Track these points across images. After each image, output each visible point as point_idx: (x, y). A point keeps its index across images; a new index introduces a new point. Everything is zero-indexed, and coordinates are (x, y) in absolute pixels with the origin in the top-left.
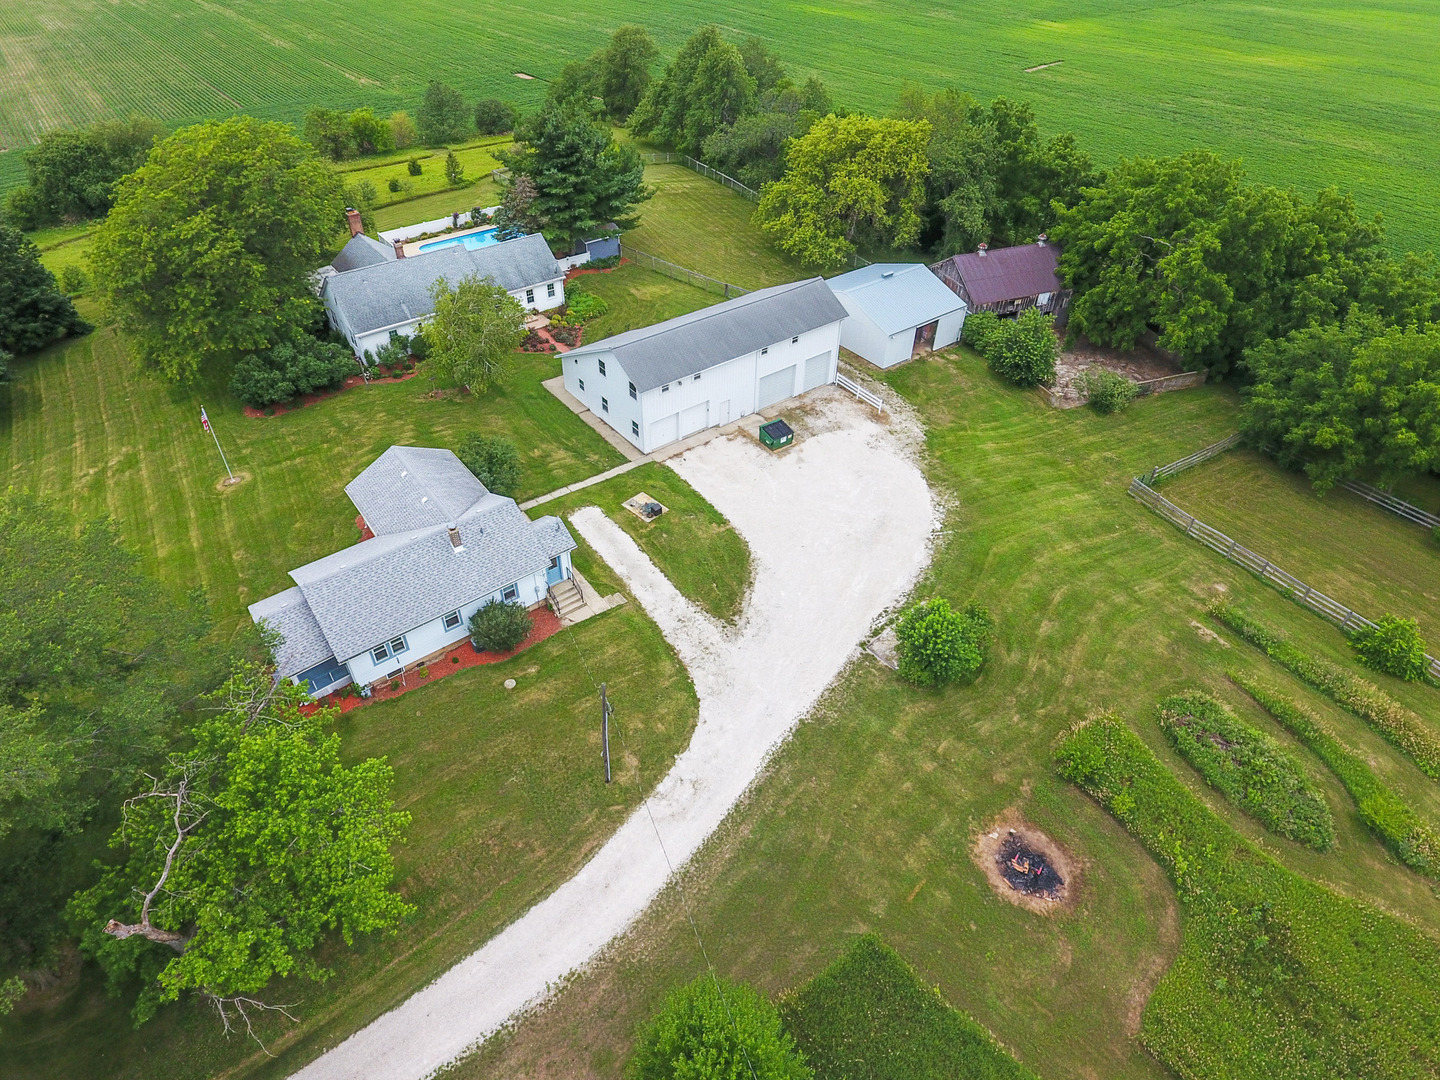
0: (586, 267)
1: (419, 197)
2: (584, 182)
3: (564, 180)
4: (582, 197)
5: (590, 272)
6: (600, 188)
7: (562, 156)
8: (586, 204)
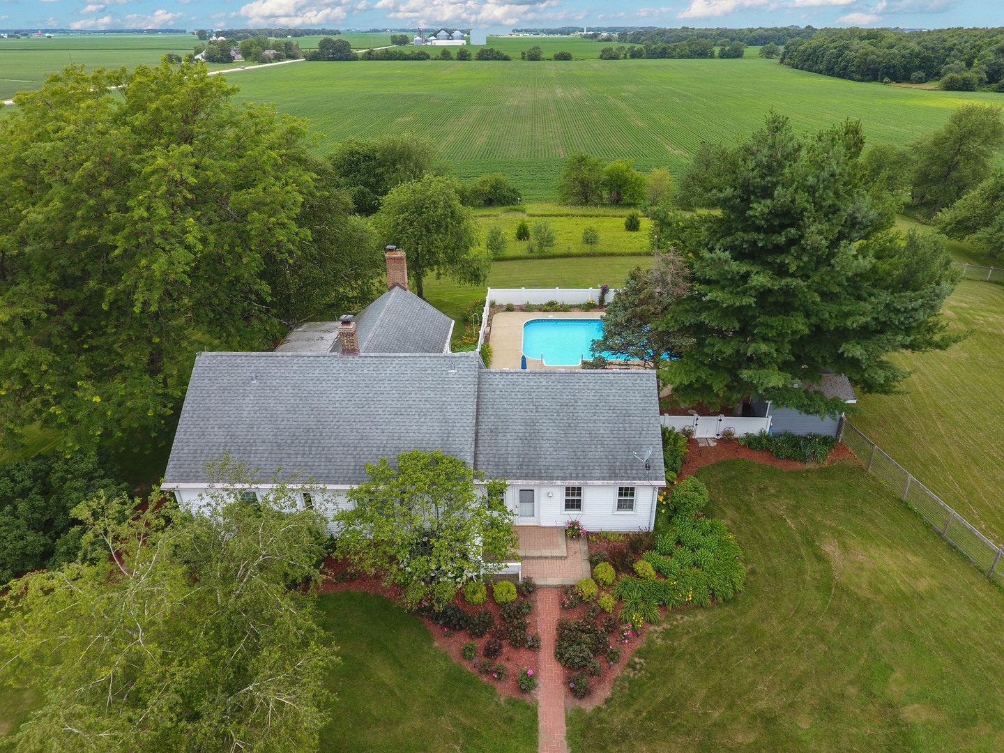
0: (754, 443)
1: (604, 255)
2: (788, 292)
3: (746, 277)
4: (775, 321)
5: (757, 458)
6: (827, 311)
7: (758, 229)
8: (781, 335)
